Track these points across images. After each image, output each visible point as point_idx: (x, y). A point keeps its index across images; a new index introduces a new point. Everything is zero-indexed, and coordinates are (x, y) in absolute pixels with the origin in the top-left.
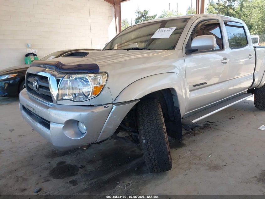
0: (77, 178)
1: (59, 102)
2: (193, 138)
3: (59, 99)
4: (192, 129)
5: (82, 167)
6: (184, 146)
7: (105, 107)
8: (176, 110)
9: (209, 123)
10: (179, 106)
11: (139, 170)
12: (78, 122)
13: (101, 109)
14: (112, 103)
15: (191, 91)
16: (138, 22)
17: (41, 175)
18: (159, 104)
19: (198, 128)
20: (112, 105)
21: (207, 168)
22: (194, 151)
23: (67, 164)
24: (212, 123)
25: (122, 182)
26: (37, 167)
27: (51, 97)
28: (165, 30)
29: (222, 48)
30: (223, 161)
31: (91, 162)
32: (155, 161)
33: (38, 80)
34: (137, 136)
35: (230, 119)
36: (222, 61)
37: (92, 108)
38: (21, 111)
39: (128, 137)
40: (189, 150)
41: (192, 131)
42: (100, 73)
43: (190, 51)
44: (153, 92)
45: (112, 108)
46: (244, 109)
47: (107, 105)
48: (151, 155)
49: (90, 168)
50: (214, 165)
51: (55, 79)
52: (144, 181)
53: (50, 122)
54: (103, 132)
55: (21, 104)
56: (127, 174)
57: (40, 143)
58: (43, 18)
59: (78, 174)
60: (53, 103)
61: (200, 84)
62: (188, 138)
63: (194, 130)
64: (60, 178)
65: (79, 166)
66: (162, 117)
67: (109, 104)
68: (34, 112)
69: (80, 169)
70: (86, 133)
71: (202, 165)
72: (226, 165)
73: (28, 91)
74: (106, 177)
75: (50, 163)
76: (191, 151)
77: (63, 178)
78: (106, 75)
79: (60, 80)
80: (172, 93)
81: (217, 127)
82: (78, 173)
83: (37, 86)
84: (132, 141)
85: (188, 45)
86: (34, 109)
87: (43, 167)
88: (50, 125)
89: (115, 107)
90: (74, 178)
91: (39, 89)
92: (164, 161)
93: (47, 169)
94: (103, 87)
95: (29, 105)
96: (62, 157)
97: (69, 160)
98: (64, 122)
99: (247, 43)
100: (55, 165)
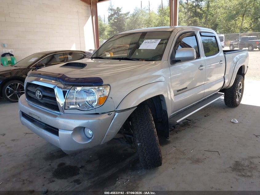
0: (79, 178)
1: (66, 111)
2: (176, 135)
3: (66, 108)
4: (174, 127)
5: (82, 167)
6: (169, 143)
7: (109, 114)
8: (164, 113)
9: (188, 121)
10: (167, 109)
11: (134, 166)
12: (85, 128)
13: (105, 116)
14: (115, 111)
15: (175, 95)
16: (111, 19)
17: (45, 177)
18: (150, 110)
19: (179, 126)
20: (114, 112)
21: (191, 161)
22: (178, 147)
23: (67, 165)
24: (190, 120)
25: (121, 178)
26: (39, 170)
27: (58, 106)
28: (151, 41)
29: (198, 56)
30: (203, 155)
31: (89, 162)
32: (149, 160)
33: (41, 90)
34: (131, 138)
35: (205, 116)
36: (199, 68)
37: (98, 115)
38: (20, 118)
39: (123, 138)
40: (174, 146)
41: (174, 128)
42: (104, 85)
43: (174, 61)
44: (146, 99)
45: (114, 115)
46: (216, 107)
47: (111, 113)
48: (145, 156)
49: (89, 167)
50: (196, 159)
51: (61, 90)
52: (139, 176)
53: (58, 130)
54: (107, 136)
55: (20, 111)
56: (124, 171)
57: (36, 146)
58: (19, 18)
59: (79, 174)
60: (60, 112)
61: (182, 89)
62: (171, 136)
63: (176, 128)
64: (64, 179)
65: (79, 166)
66: (153, 122)
67: (112, 111)
68: (39, 119)
69: (81, 169)
70: (93, 137)
71: (186, 159)
72: (206, 158)
73: (27, 99)
74: (106, 175)
75: (50, 165)
76: (176, 147)
77: (66, 178)
78: (109, 87)
79: (67, 91)
80: (161, 98)
81: (195, 125)
82: (79, 172)
83: (40, 96)
84: (126, 142)
85: (172, 56)
86: (39, 117)
87: (45, 169)
88: (58, 132)
89: (117, 114)
90: (76, 177)
91: (43, 98)
92: (156, 159)
93: (50, 171)
94: (106, 98)
95: (33, 113)
96: (61, 158)
97: (68, 162)
98: (72, 129)
99: (219, 50)
100: (56, 167)
